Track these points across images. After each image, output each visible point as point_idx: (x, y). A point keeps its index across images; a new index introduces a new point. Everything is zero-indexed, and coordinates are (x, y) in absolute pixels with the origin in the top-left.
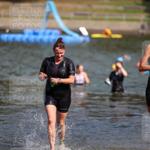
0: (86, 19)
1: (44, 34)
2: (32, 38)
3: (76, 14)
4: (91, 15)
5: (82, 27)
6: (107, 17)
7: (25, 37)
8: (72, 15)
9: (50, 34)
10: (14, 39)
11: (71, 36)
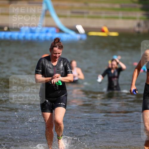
0: (83, 17)
1: (41, 32)
2: (29, 36)
3: (73, 12)
4: (88, 13)
5: (79, 25)
6: (103, 15)
7: (22, 35)
8: (68, 13)
9: (47, 32)
10: (11, 36)
11: (68, 33)
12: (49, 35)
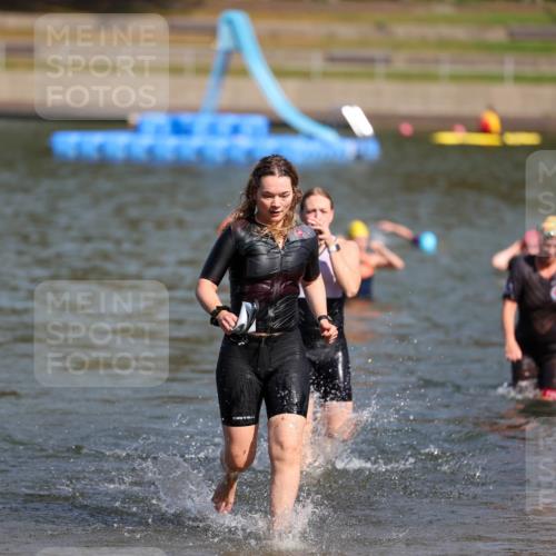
0: (371, 76)
1: (212, 130)
2: (169, 145)
3: (332, 59)
4: (387, 61)
5: (351, 104)
6: (445, 69)
7: (141, 143)
8: (316, 62)
10: (101, 148)
11: (310, 137)
12: (243, 143)
